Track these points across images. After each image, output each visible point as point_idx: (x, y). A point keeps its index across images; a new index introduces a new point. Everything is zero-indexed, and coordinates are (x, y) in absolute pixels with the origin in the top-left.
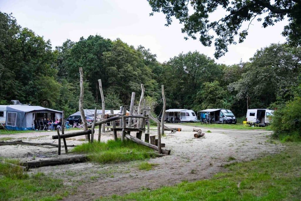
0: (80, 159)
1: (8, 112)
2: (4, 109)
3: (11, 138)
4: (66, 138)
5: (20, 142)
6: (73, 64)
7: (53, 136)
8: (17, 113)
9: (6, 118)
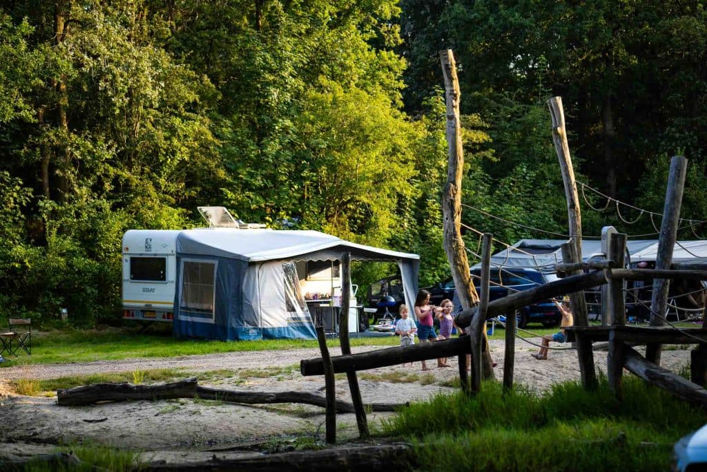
0: (380, 459)
1: (183, 260)
2: (165, 246)
3: (172, 372)
4: (358, 372)
5: (188, 389)
6: (486, 19)
7: (302, 362)
8: (216, 262)
9: (174, 286)
